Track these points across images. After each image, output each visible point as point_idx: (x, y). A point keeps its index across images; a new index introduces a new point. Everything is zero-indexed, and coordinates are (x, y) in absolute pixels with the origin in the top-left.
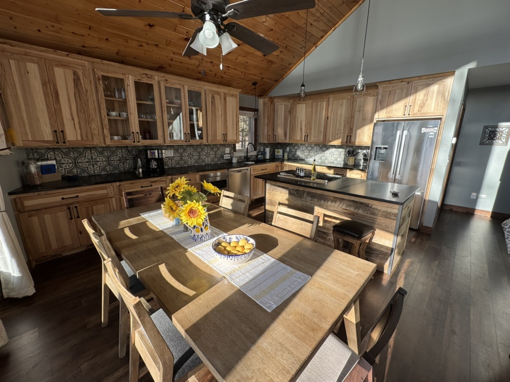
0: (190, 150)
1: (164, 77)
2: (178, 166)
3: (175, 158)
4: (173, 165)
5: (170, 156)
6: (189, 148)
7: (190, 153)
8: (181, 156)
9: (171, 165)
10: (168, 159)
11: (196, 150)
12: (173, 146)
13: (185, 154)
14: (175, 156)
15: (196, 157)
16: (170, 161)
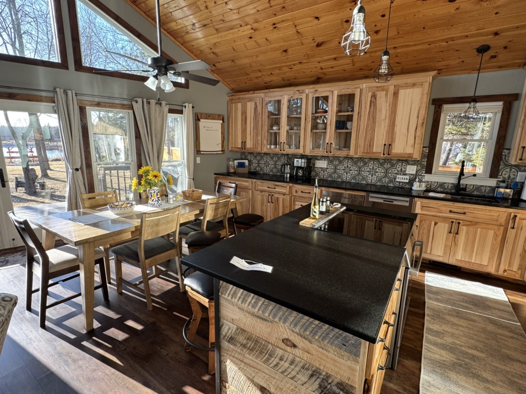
0: (347, 163)
1: (314, 88)
2: (329, 179)
3: (328, 170)
4: (325, 177)
5: (323, 167)
6: (346, 161)
7: (348, 166)
8: (335, 169)
9: (322, 176)
10: (320, 170)
11: (356, 163)
12: (328, 157)
13: (341, 167)
14: (328, 167)
15: (354, 173)
16: (322, 172)
